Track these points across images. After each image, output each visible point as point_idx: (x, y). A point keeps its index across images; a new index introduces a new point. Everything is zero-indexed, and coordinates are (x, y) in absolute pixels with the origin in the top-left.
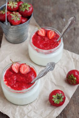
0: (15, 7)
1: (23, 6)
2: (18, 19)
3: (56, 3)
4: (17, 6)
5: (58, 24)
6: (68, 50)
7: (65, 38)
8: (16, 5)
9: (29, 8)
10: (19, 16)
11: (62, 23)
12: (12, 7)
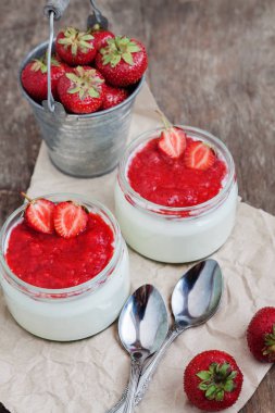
0: (84, 51)
1: (113, 47)
2: (94, 94)
3: (231, 44)
4: (91, 46)
5: (235, 117)
6: (264, 209)
7: (256, 167)
8: (88, 42)
9: (134, 54)
10: (95, 83)
11: (249, 112)
12: (74, 51)
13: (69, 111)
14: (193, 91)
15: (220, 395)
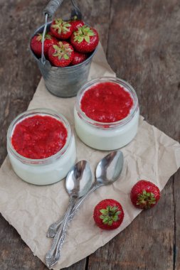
0: (65, 33)
1: (80, 32)
2: (66, 57)
3: (157, 27)
4: (69, 30)
5: (150, 71)
7: (156, 101)
8: (68, 28)
9: (91, 37)
10: (68, 52)
11: (159, 69)
12: (60, 32)
13: (53, 65)
14: (130, 53)
15: (111, 222)
